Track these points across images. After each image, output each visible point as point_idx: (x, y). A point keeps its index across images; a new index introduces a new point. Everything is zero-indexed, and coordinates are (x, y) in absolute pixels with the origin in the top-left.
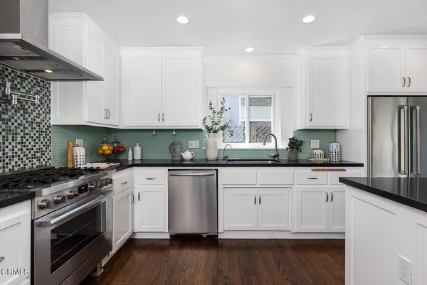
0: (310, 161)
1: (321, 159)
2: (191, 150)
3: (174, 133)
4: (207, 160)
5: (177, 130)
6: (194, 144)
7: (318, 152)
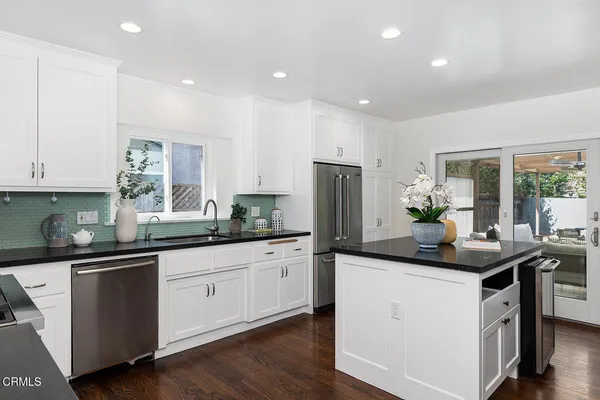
0: (254, 234)
1: (266, 230)
2: (87, 227)
3: (55, 199)
4: (118, 243)
5: (58, 194)
6: (89, 217)
7: (262, 221)
